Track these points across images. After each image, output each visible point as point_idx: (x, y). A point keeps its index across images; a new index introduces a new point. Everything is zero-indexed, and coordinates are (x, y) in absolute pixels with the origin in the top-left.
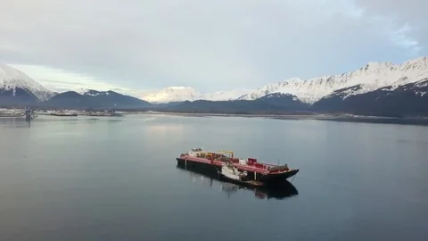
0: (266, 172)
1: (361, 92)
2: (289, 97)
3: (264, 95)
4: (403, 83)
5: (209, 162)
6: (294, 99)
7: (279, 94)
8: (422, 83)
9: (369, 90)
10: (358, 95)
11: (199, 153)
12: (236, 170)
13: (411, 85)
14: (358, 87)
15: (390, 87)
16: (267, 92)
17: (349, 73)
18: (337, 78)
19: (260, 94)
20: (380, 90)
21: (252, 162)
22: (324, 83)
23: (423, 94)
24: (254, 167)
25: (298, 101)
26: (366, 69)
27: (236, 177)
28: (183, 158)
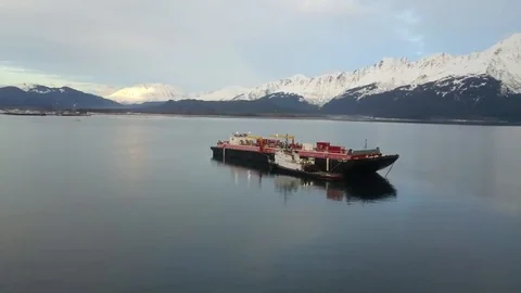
0: (345, 158)
1: (376, 91)
2: (295, 97)
3: (264, 95)
4: (422, 82)
5: (257, 149)
6: (301, 100)
7: (283, 94)
8: (443, 82)
9: (385, 90)
10: (374, 96)
11: (244, 139)
12: (297, 158)
13: (431, 84)
14: (373, 86)
15: (408, 86)
16: (267, 91)
17: (362, 70)
18: (349, 75)
19: (259, 93)
20: (397, 90)
21: (322, 146)
22: (333, 81)
23: (444, 94)
24: (326, 152)
25: (305, 103)
26: (380, 65)
27: (298, 167)
28: (220, 146)
